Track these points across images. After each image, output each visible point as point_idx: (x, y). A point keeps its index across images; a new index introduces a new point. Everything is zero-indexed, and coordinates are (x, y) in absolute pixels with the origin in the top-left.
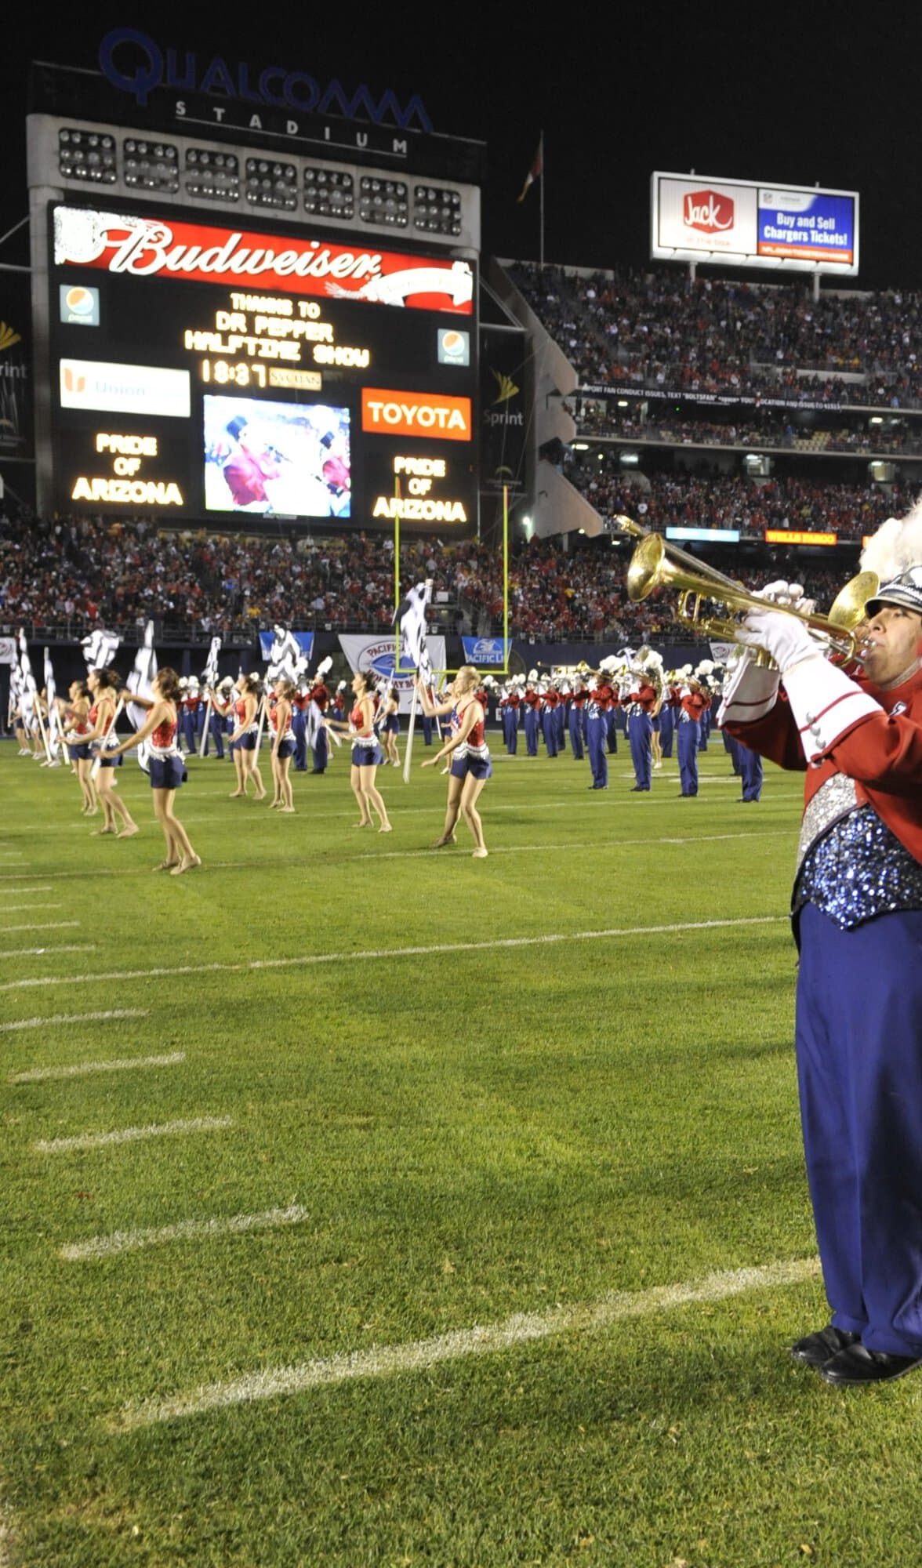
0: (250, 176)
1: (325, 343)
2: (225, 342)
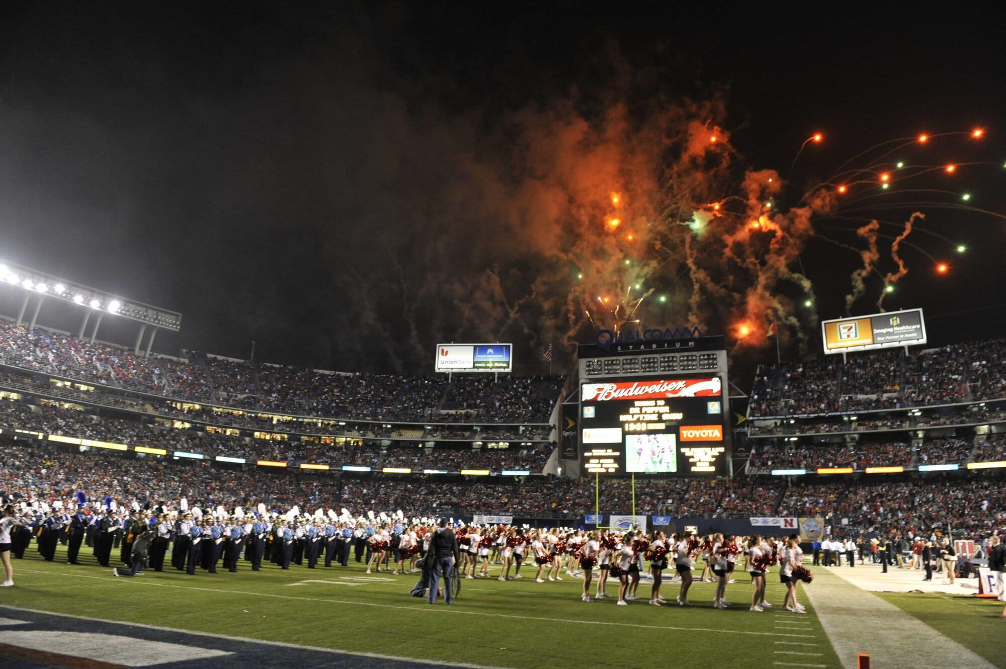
0: (642, 363)
1: (666, 413)
2: (633, 417)
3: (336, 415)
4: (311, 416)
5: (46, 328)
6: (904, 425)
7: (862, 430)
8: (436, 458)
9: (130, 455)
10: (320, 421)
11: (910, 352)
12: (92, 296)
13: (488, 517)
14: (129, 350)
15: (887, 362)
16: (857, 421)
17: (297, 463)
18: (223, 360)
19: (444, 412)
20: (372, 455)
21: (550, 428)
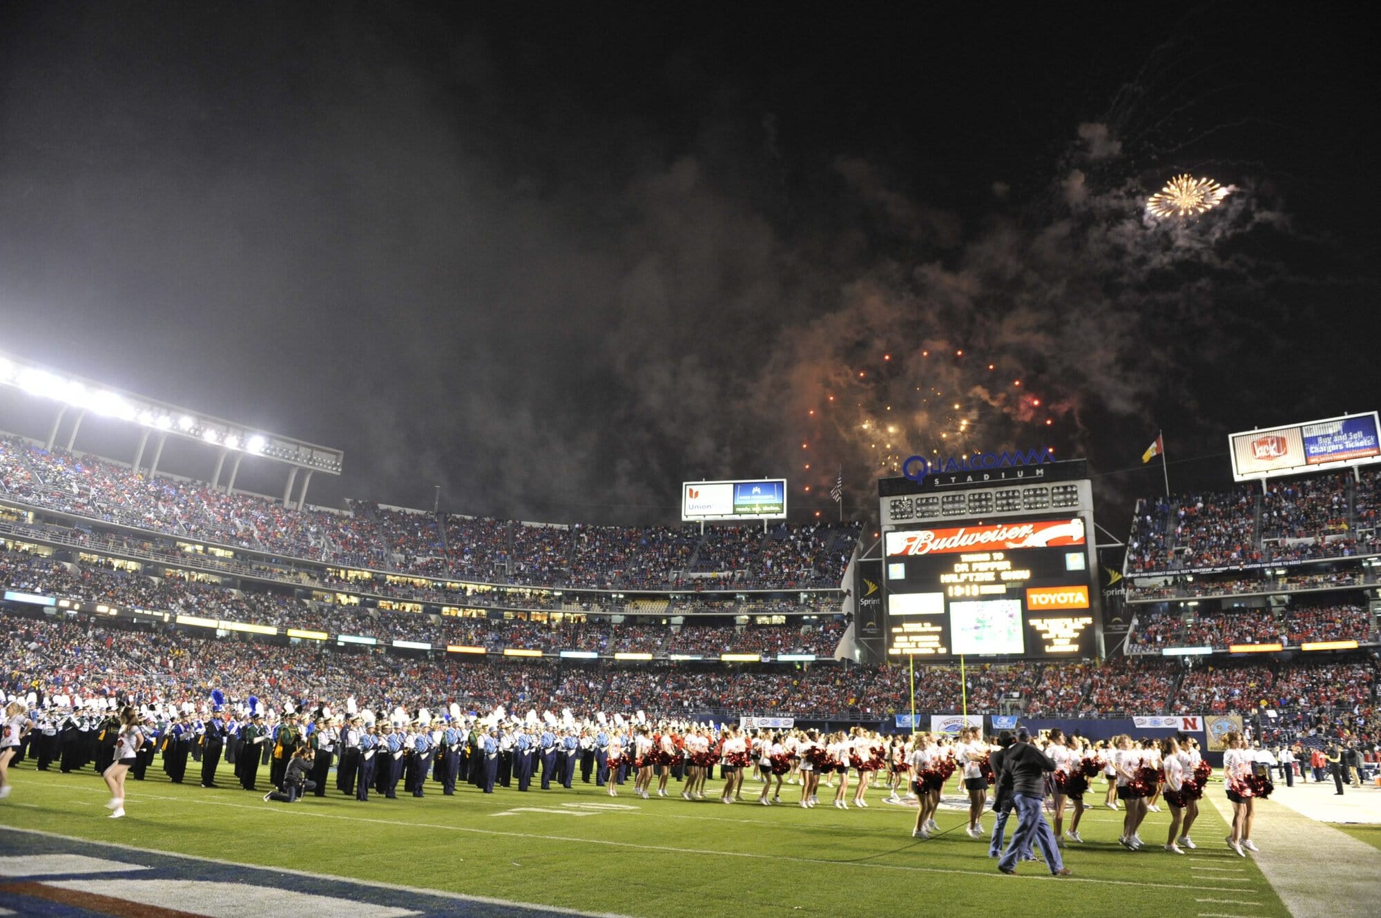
0: (970, 501)
1: (1007, 570)
2: (959, 577)
3: (550, 582)
4: (516, 585)
5: (169, 475)
6: (1357, 580)
7: (1294, 588)
8: (687, 639)
9: (281, 641)
10: (529, 591)
11: (1361, 476)
12: (228, 431)
13: (761, 718)
14: (277, 502)
15: (1328, 490)
16: (1286, 575)
17: (500, 649)
18: (400, 511)
19: (695, 575)
20: (600, 636)
21: (843, 595)
